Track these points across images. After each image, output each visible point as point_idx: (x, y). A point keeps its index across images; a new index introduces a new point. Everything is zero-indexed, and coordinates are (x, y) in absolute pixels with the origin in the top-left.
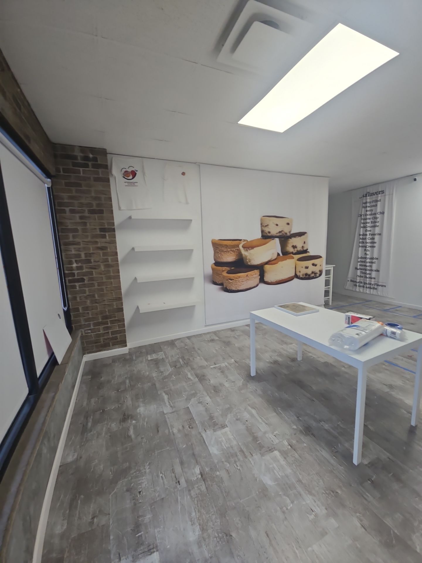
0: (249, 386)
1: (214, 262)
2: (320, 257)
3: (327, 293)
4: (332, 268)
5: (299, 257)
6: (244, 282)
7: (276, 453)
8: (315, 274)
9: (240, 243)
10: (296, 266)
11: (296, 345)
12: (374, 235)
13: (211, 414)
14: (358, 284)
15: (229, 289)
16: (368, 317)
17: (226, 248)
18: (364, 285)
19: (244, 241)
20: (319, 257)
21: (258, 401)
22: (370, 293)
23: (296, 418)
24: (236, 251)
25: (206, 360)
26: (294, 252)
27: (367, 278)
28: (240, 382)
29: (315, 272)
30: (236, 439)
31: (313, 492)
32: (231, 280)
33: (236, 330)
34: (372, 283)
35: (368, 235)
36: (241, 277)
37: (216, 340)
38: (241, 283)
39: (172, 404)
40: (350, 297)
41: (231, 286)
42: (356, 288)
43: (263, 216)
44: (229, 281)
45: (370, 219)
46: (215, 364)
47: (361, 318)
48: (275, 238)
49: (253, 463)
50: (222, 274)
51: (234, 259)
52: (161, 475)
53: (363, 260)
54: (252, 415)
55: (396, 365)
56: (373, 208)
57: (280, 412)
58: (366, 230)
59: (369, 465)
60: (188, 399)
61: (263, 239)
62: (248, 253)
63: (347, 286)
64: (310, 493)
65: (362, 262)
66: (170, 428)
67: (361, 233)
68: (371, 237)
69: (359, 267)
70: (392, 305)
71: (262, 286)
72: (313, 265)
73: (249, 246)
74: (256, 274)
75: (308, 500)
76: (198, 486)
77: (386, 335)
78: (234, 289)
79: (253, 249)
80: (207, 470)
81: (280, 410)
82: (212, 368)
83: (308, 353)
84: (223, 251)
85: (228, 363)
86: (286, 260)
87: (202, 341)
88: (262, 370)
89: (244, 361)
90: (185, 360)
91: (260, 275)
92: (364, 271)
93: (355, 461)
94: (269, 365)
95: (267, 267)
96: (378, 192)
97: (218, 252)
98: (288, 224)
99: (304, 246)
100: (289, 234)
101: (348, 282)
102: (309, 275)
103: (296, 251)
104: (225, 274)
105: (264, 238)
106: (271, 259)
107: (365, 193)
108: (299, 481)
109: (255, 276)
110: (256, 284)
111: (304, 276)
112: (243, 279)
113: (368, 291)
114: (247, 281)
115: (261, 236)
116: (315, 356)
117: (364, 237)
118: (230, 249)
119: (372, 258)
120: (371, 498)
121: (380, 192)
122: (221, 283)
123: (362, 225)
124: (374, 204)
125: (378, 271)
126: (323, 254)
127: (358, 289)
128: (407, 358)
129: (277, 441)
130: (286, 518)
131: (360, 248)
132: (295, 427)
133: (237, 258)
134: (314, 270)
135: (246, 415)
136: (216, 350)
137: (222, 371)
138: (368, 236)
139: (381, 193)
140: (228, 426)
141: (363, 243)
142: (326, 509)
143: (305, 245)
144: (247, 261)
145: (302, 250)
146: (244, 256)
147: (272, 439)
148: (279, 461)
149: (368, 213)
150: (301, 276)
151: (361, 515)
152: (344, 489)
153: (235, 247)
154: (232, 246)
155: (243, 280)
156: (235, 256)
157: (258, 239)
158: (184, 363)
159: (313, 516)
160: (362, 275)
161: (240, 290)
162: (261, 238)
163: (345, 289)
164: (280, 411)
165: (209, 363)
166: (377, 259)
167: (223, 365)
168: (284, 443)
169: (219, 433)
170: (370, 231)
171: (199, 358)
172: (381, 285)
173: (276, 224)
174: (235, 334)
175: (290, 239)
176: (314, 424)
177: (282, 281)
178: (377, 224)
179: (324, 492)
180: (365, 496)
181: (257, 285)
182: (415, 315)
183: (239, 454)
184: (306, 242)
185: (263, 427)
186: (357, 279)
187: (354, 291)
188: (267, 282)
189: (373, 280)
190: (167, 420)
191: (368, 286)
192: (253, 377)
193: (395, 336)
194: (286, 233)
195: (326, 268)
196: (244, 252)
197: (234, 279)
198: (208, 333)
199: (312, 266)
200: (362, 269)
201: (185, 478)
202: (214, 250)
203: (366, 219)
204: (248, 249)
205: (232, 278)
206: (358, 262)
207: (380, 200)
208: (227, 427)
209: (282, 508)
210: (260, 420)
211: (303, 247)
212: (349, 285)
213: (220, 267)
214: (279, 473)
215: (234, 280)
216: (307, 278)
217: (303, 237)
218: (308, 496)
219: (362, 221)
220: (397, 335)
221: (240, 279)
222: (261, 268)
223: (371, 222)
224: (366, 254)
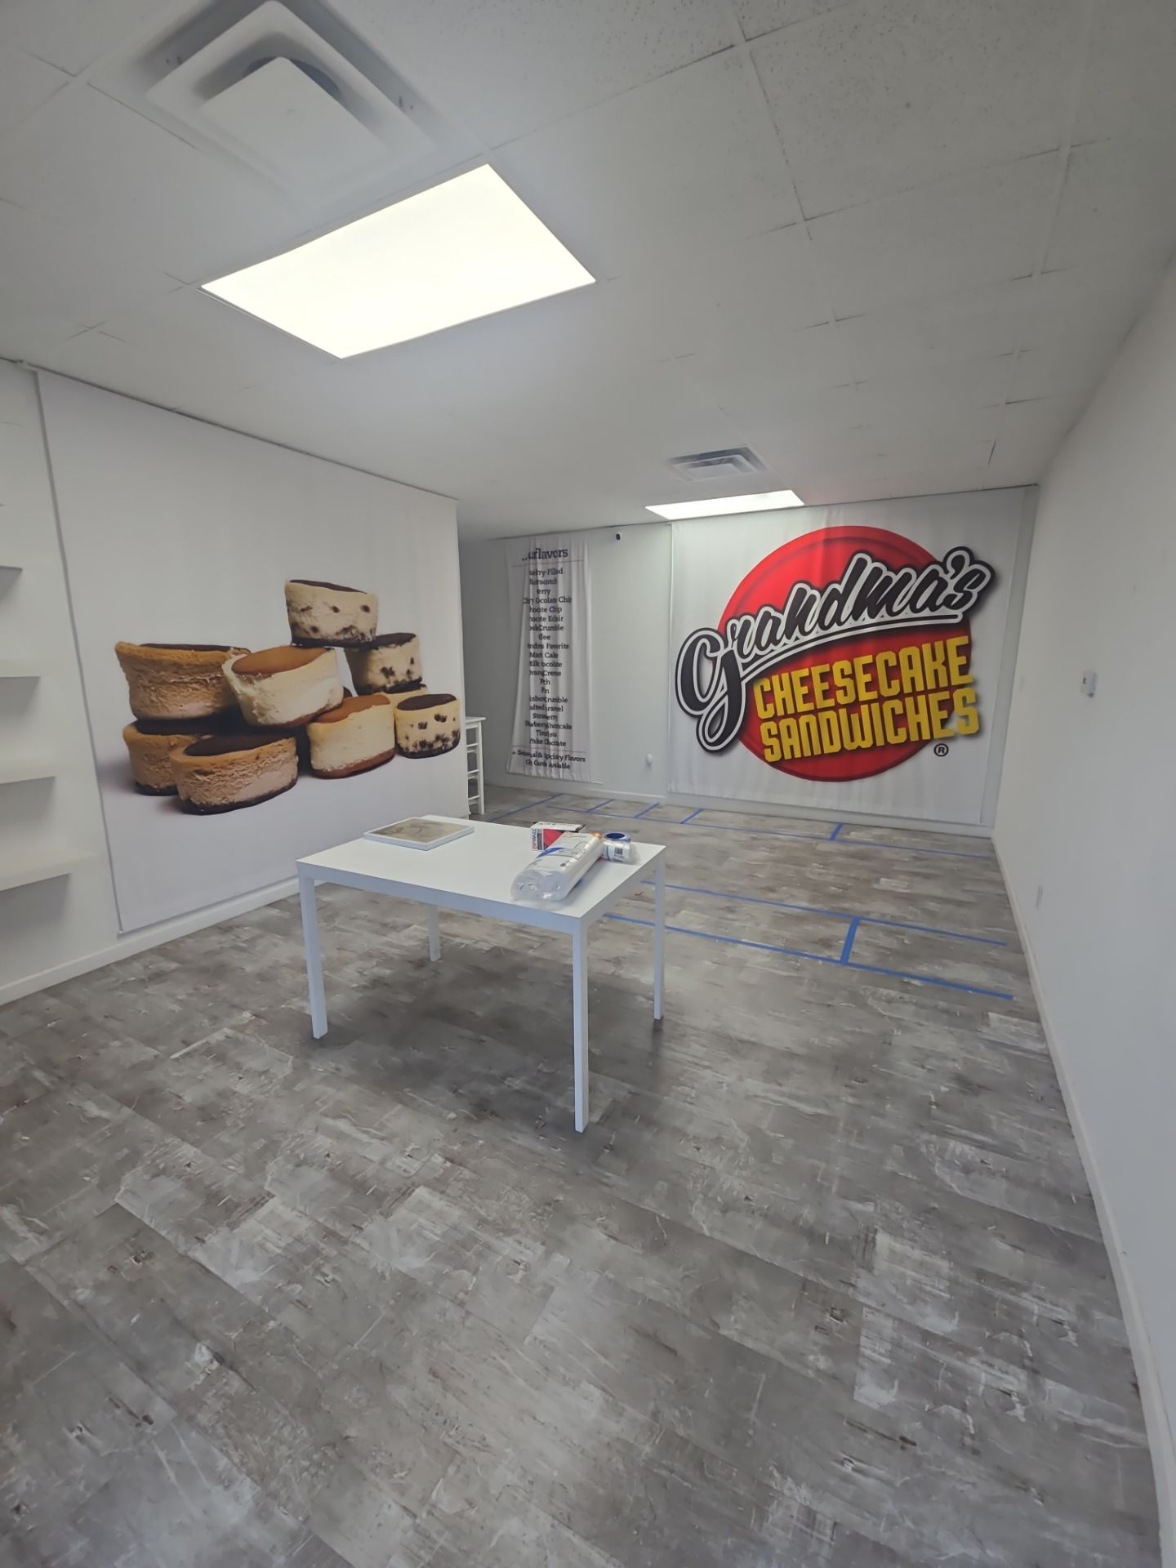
0: (313, 1065)
1: (135, 719)
2: (452, 698)
3: (473, 786)
4: (480, 724)
5: (403, 700)
6: (248, 776)
7: (421, 1192)
8: (445, 740)
9: (225, 659)
10: (397, 722)
11: (419, 927)
12: (555, 647)
13: (210, 1186)
14: (533, 759)
15: (198, 803)
16: (574, 827)
17: (177, 673)
18: (545, 760)
19: (237, 651)
20: (448, 698)
21: (347, 1094)
22: (557, 777)
23: (450, 1094)
24: (214, 681)
25: (149, 1042)
26: (388, 686)
27: (551, 744)
28: (285, 1069)
29: (443, 736)
30: (306, 1215)
31: (514, 1226)
32: (206, 774)
33: (238, 927)
34: (561, 754)
35: (545, 646)
36: (239, 764)
37: (174, 971)
38: (238, 780)
39: (42, 1225)
40: (520, 790)
41: (207, 794)
42: (530, 769)
43: (293, 581)
44: (197, 779)
45: (545, 610)
46: (186, 1043)
47: (562, 832)
48: (336, 648)
49: (365, 1245)
50: (168, 758)
51: (208, 707)
52: (74, 1434)
53: (540, 703)
54: (340, 1136)
55: (620, 918)
56: (550, 586)
57: (412, 1097)
58: (541, 635)
59: (602, 1121)
60: (108, 1181)
61: (298, 647)
62: (255, 689)
63: (512, 766)
64: (508, 1232)
65: (538, 708)
66: (59, 1296)
67: (532, 643)
68: (550, 651)
69: (532, 721)
70: (597, 798)
71: (307, 784)
72: (438, 718)
73: (257, 667)
74: (285, 750)
75: (507, 1247)
76: (215, 1391)
77: (606, 857)
78: (216, 800)
79: (270, 676)
80: (233, 1337)
81: (410, 1092)
82: (177, 1060)
83: (451, 938)
84: (163, 683)
85: (232, 1028)
86: (369, 707)
87: (117, 989)
88: (343, 1015)
89: (283, 1006)
90: (56, 1067)
91: (298, 753)
92: (542, 729)
93: (579, 1127)
94: (361, 995)
95: (318, 729)
96: (556, 551)
97: (145, 687)
98: (366, 609)
99: (411, 670)
100: (369, 637)
101: (514, 756)
102: (431, 745)
103: (392, 684)
104: (179, 756)
105: (301, 645)
106: (327, 705)
107: (532, 550)
108: (482, 1222)
109: (281, 757)
110: (290, 781)
111: (419, 748)
112: (244, 768)
113: (553, 773)
114: (259, 773)
115: (291, 639)
116: (468, 942)
117: (538, 651)
118: (190, 675)
119: (556, 700)
120: (613, 1178)
121: (560, 551)
122: (168, 787)
123: (532, 624)
124: (551, 577)
125: (569, 727)
126: (459, 692)
127: (534, 771)
128: (633, 899)
129: (417, 1165)
130: (468, 1313)
131: (532, 677)
132: (452, 1115)
133: (218, 705)
134: (440, 733)
135: (323, 1142)
136: (181, 1001)
137: (218, 1055)
138: (545, 650)
139: (562, 554)
140: (273, 1192)
141: (537, 664)
142: (543, 1244)
143: (414, 668)
144: (254, 715)
145: (408, 680)
146: (240, 697)
147: (404, 1166)
148: (429, 1207)
149: (542, 596)
150: (411, 749)
151: (603, 1218)
152: (568, 1187)
153: (207, 671)
154: (197, 666)
155: (243, 770)
156: (212, 698)
157: (282, 648)
158: (56, 1080)
159: (521, 1272)
160: (541, 738)
161: (238, 803)
162: (291, 646)
163: (509, 773)
164: (411, 1094)
165: (162, 1048)
166: (566, 701)
167: (217, 1037)
168: (436, 1161)
169: (250, 1224)
170: (548, 638)
171: (117, 1043)
172: (576, 758)
173: (332, 605)
174: (238, 937)
175: (375, 651)
176: (491, 1090)
177: (363, 767)
178: (561, 624)
179: (533, 1214)
180: (604, 1180)
181: (292, 784)
182: (637, 813)
183: (325, 1244)
184: (415, 661)
185: (375, 1150)
186: (530, 748)
187: (528, 776)
188: (321, 771)
189: (561, 748)
190: (39, 1278)
191: (553, 762)
192: (321, 1038)
193: (622, 857)
194: (363, 635)
195: (468, 724)
196: (238, 685)
197: (214, 770)
198: (136, 957)
199: (435, 721)
200: (538, 725)
201: (164, 1399)
202: (127, 679)
203: (537, 610)
204: (251, 676)
205: (206, 769)
206: (531, 708)
207: (562, 570)
208: (273, 1196)
209: (456, 1297)
210: (364, 1138)
211: (409, 672)
212: (516, 764)
213: (159, 736)
214: (435, 1230)
215: (213, 773)
216: (426, 751)
217: (407, 646)
218: (506, 1239)
219: (532, 615)
220: (624, 854)
221: (236, 768)
222: (299, 733)
223: (549, 617)
224: (543, 690)
